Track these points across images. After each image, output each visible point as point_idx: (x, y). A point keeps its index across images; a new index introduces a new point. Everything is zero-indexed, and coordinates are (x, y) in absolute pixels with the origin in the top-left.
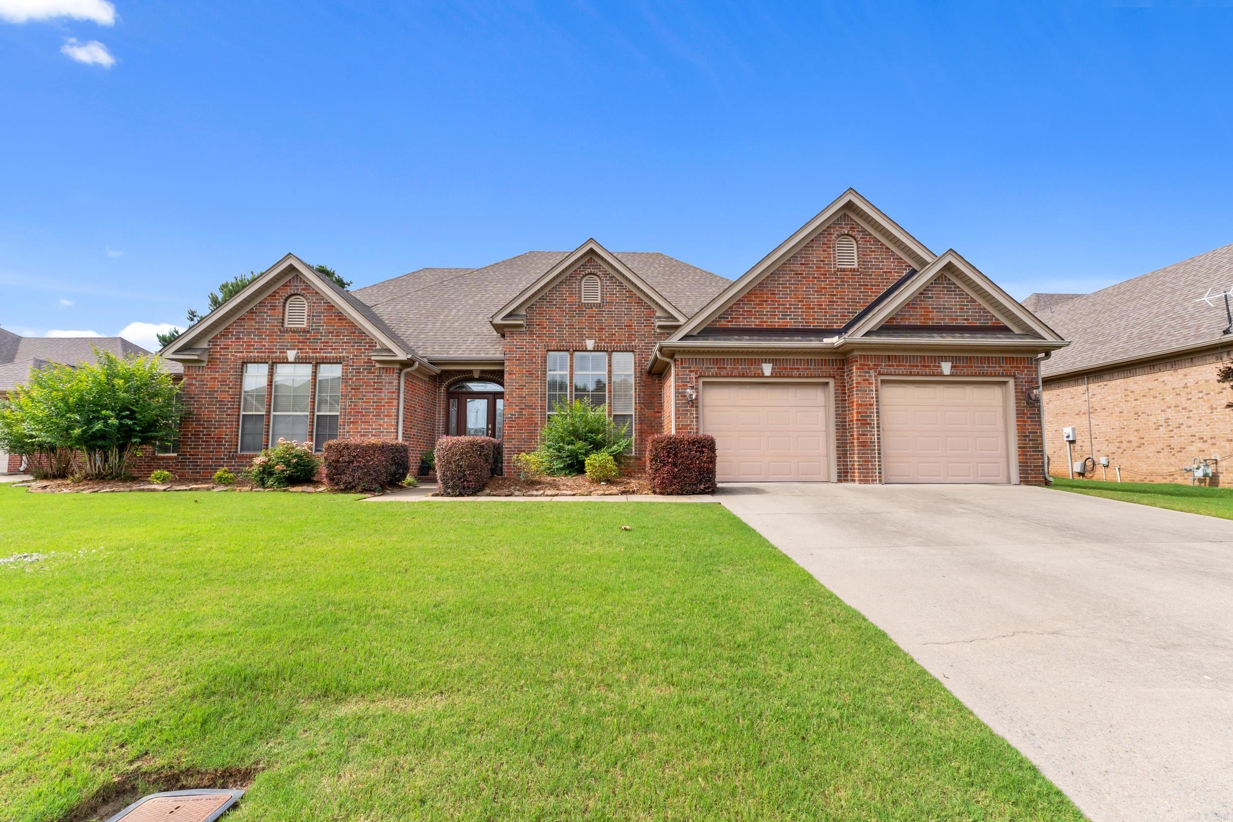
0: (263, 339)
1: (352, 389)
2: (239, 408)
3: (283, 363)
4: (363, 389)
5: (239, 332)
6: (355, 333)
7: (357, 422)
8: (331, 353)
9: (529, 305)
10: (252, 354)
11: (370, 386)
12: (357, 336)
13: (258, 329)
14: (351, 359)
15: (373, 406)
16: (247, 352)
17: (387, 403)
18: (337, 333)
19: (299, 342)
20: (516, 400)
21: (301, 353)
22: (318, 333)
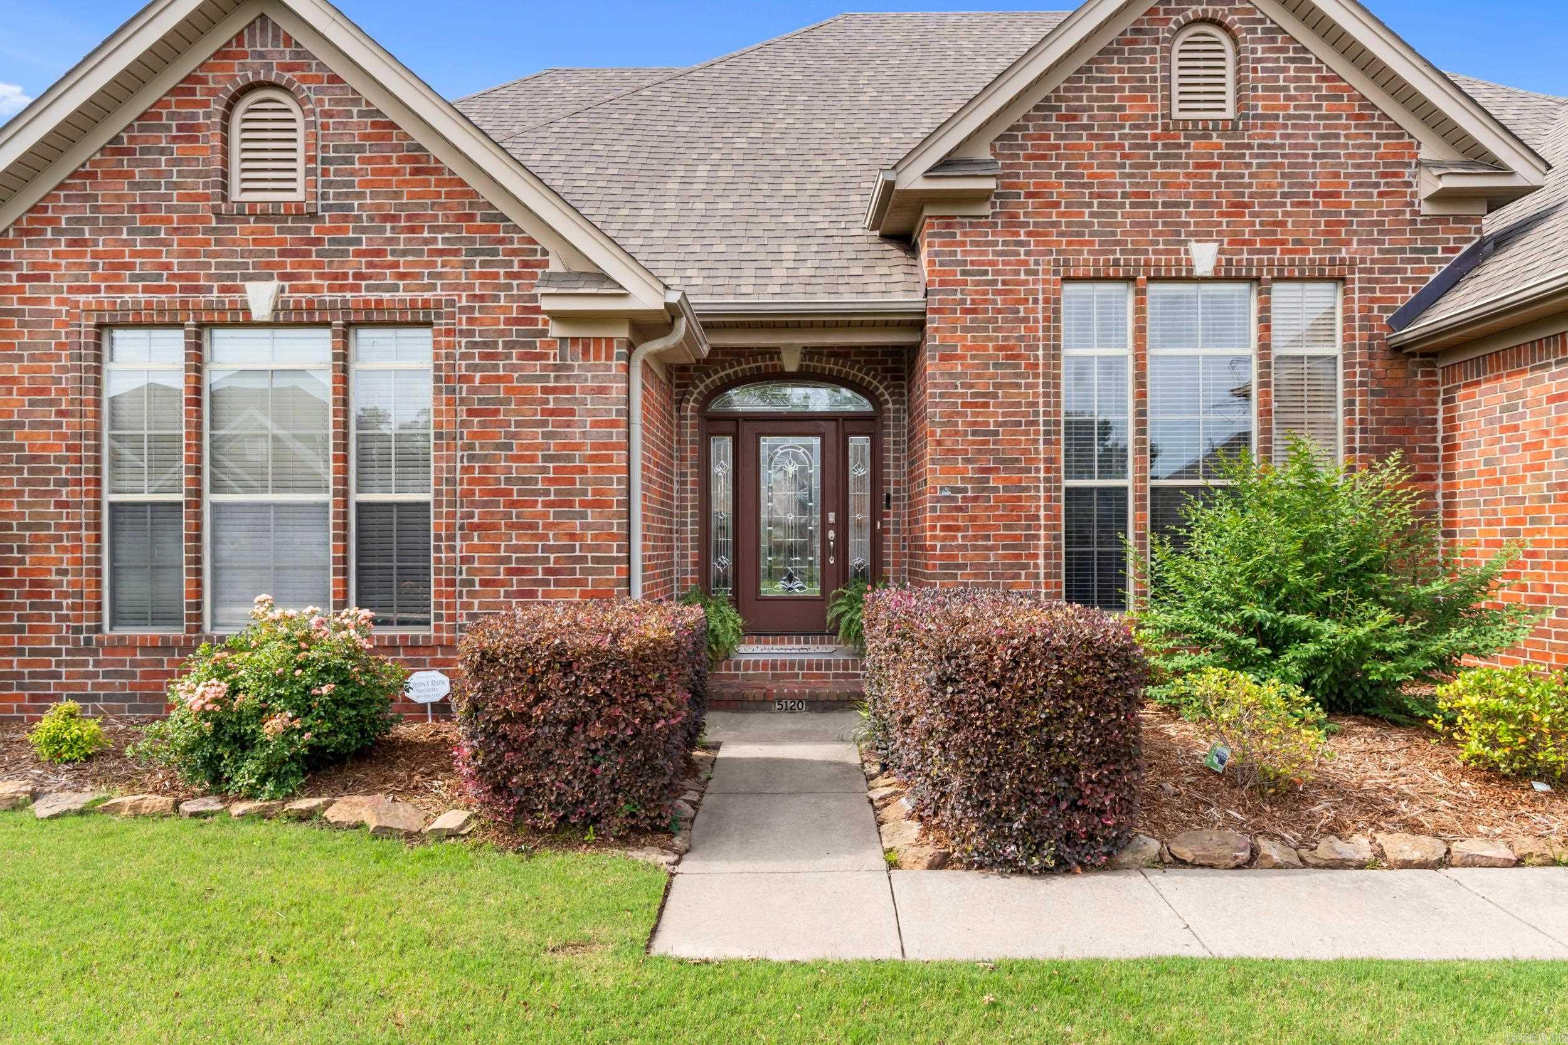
0: (162, 242)
1: (471, 413)
2: (98, 482)
3: (235, 325)
4: (510, 413)
5: (78, 220)
6: (471, 217)
7: (495, 527)
8: (394, 288)
9: (1001, 129)
10: (127, 297)
11: (533, 401)
12: (479, 229)
13: (143, 208)
14: (462, 310)
15: (545, 470)
16: (109, 288)
17: (592, 459)
18: (409, 218)
19: (282, 253)
20: (966, 443)
21: (294, 289)
22: (346, 218)
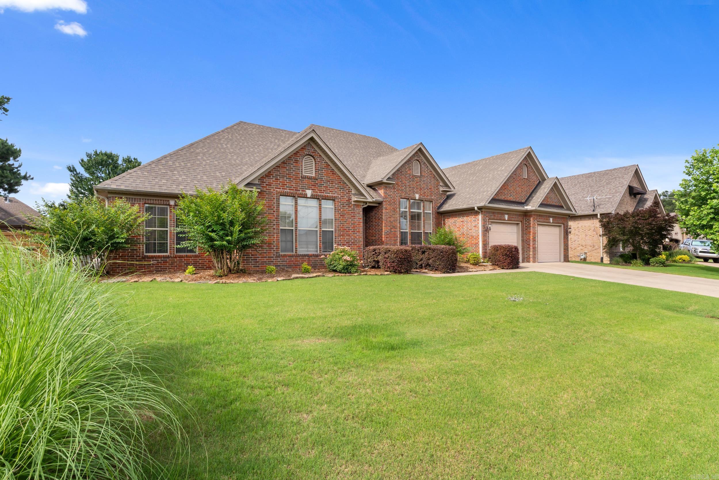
0: (292, 181)
1: (341, 216)
2: (279, 225)
3: (304, 197)
4: (346, 216)
5: (277, 175)
6: (341, 183)
7: (344, 235)
8: (329, 193)
10: (286, 190)
11: (350, 214)
12: (342, 185)
13: (288, 174)
14: (340, 198)
15: (351, 226)
16: (282, 189)
17: (358, 224)
18: (332, 181)
19: (312, 185)
21: (314, 192)
22: (322, 180)
